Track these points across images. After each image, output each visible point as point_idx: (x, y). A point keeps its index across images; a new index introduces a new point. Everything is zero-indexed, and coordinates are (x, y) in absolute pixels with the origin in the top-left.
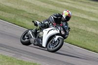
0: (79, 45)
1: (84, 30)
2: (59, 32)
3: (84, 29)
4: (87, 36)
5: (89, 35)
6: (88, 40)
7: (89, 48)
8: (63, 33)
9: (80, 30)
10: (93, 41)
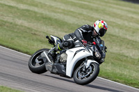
0: (4, 44)
1: (11, 23)
2: (92, 54)
3: (12, 21)
4: (15, 31)
5: (18, 29)
6: (17, 36)
7: (19, 48)
8: (98, 55)
9: (6, 22)
10: (25, 37)
